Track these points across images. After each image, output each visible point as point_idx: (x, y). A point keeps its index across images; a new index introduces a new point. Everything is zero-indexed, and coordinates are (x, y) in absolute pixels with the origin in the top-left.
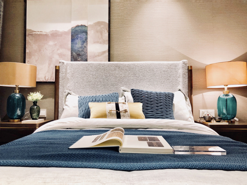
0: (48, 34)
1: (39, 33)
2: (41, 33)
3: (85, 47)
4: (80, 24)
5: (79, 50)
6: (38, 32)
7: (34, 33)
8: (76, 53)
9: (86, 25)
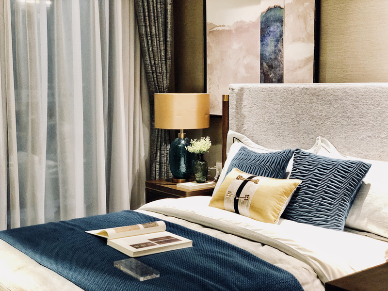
0: (232, 28)
1: (220, 28)
2: (223, 28)
3: (280, 51)
4: (272, 6)
5: (270, 56)
6: (220, 26)
7: (215, 29)
8: (267, 63)
9: (282, 6)
